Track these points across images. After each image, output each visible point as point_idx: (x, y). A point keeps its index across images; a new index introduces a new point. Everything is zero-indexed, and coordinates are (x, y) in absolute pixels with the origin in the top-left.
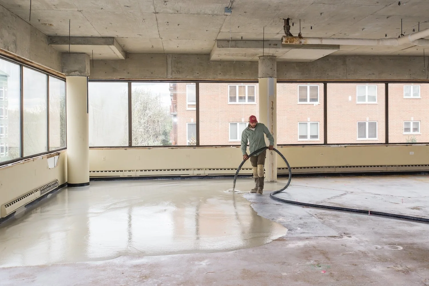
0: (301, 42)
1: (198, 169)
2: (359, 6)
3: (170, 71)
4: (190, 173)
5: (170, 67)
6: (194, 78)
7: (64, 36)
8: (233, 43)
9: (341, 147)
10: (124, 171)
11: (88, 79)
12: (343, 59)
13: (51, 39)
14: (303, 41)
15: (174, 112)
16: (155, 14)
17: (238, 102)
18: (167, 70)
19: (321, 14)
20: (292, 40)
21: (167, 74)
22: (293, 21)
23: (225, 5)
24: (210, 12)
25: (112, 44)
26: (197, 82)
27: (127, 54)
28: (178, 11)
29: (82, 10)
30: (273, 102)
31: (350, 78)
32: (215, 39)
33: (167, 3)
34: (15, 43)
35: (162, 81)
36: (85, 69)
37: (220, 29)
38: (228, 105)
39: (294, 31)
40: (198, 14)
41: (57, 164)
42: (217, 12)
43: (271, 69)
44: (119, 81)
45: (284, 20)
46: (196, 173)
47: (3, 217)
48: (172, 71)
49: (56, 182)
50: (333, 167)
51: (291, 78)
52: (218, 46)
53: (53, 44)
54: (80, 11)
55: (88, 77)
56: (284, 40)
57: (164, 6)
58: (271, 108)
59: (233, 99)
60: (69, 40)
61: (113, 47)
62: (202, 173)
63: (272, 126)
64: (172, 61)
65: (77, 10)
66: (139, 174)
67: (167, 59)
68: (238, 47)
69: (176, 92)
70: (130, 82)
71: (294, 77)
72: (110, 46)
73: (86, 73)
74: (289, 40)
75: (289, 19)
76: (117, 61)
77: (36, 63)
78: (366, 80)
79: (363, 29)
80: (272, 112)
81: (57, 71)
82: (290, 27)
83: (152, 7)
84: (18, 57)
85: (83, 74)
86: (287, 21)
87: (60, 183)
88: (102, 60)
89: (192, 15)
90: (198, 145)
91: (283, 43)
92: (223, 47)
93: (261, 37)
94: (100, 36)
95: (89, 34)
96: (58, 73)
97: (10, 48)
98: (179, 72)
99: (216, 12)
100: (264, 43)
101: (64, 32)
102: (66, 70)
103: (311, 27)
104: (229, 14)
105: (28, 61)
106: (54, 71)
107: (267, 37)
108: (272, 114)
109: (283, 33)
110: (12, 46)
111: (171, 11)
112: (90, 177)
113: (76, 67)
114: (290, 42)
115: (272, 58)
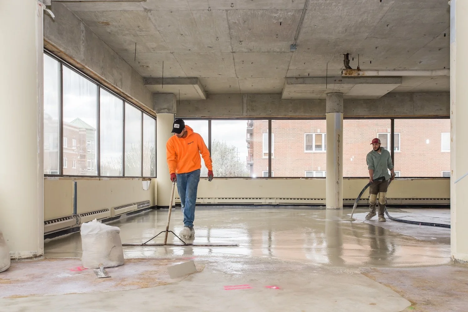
0: (359, 74)
1: (270, 198)
2: (409, 39)
3: (245, 109)
4: (263, 201)
5: (245, 105)
6: (266, 115)
7: (156, 77)
8: (301, 80)
9: (408, 180)
10: (204, 198)
11: (175, 117)
12: (411, 95)
13: (146, 81)
14: (361, 73)
15: (250, 161)
16: (232, 54)
17: (314, 150)
18: (243, 109)
19: (376, 48)
20: (351, 72)
21: (243, 112)
22: (352, 56)
23: (291, 43)
24: (278, 50)
25: (196, 83)
26: (270, 119)
27: (209, 94)
28: (251, 50)
29: (174, 52)
30: (339, 135)
31: (418, 114)
32: (285, 77)
33: (242, 42)
34: (121, 80)
35: (239, 119)
36: (173, 107)
37: (289, 66)
38: (304, 154)
39: (353, 65)
40: (268, 52)
41: (149, 188)
42: (285, 50)
43: (338, 104)
44: (201, 119)
45: (344, 56)
46: (268, 201)
47: (112, 217)
48: (247, 109)
49: (148, 202)
50: (399, 199)
51: (358, 115)
52: (288, 83)
53: (147, 84)
54: (172, 53)
55: (175, 115)
56: (344, 72)
57: (240, 45)
58: (338, 141)
59: (309, 147)
60: (162, 81)
61: (197, 86)
62: (273, 202)
63: (338, 157)
64: (247, 100)
65: (170, 51)
66: (217, 201)
67: (242, 98)
68: (306, 84)
69: (253, 140)
70: (210, 119)
71: (362, 113)
72: (194, 85)
73: (173, 110)
74: (348, 72)
75: (349, 54)
76: (200, 101)
77: (135, 100)
78: (434, 115)
79: (420, 62)
80: (339, 145)
81: (150, 109)
82: (349, 61)
83: (230, 47)
84: (123, 93)
85: (170, 112)
86: (347, 56)
87: (151, 205)
88: (186, 100)
89: (263, 53)
90: (270, 177)
91: (343, 75)
92: (292, 84)
93: (324, 74)
94: (185, 76)
95: (177, 75)
96: (150, 110)
97: (118, 84)
98: (253, 110)
99: (283, 50)
100: (327, 79)
101: (158, 74)
102: (157, 108)
103: (371, 61)
104: (294, 50)
105: (129, 97)
106: (147, 108)
107: (330, 73)
108: (339, 146)
109: (342, 66)
110: (119, 83)
111: (246, 50)
112: (176, 203)
113: (165, 106)
114: (349, 74)
115: (339, 94)
